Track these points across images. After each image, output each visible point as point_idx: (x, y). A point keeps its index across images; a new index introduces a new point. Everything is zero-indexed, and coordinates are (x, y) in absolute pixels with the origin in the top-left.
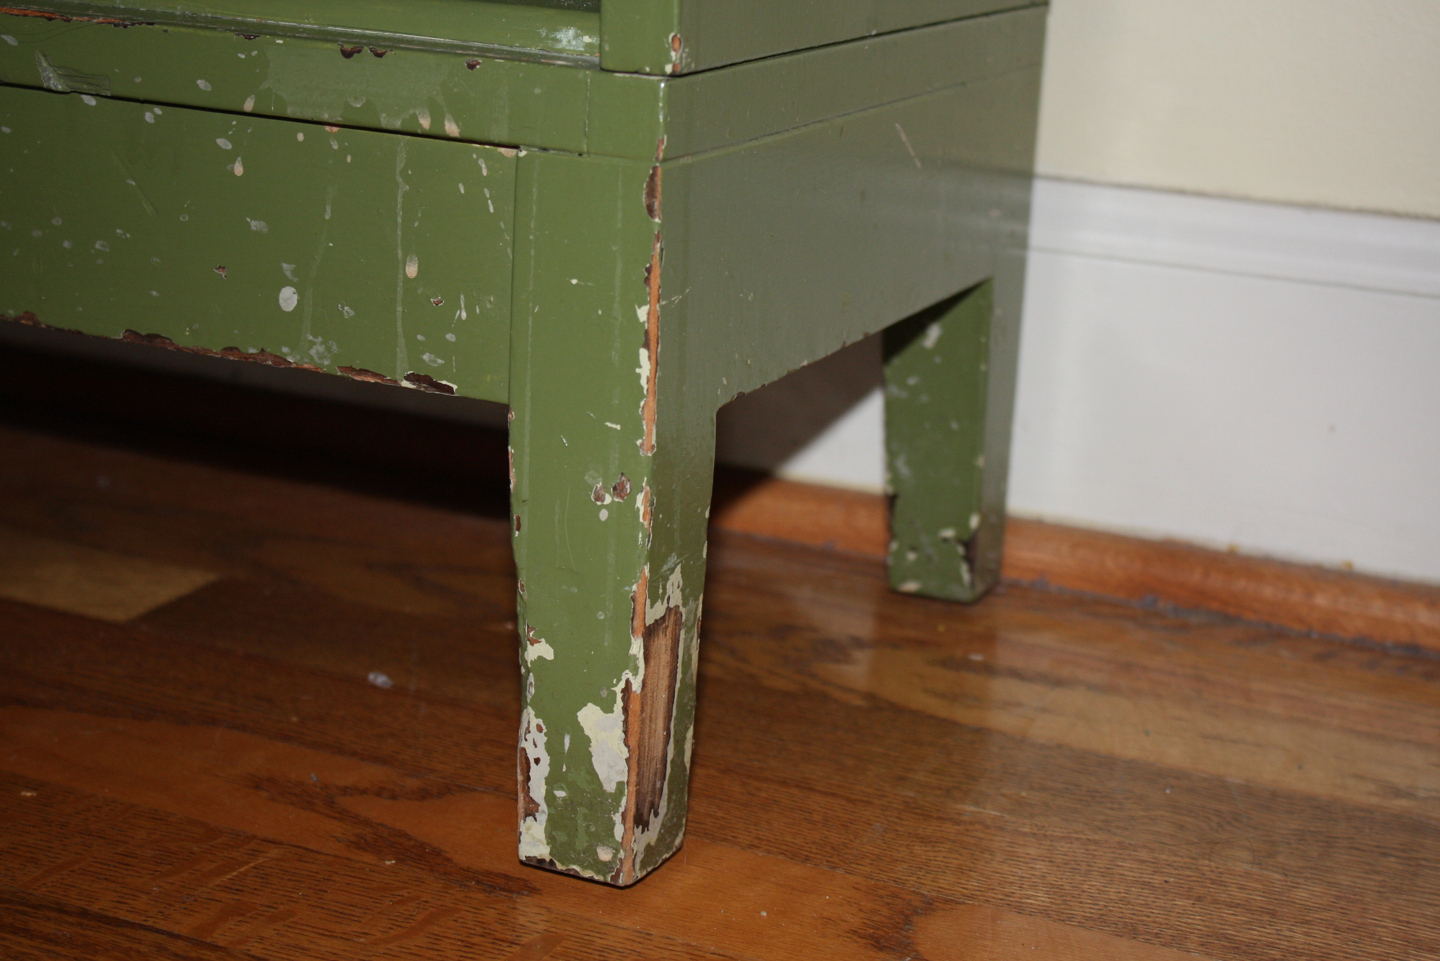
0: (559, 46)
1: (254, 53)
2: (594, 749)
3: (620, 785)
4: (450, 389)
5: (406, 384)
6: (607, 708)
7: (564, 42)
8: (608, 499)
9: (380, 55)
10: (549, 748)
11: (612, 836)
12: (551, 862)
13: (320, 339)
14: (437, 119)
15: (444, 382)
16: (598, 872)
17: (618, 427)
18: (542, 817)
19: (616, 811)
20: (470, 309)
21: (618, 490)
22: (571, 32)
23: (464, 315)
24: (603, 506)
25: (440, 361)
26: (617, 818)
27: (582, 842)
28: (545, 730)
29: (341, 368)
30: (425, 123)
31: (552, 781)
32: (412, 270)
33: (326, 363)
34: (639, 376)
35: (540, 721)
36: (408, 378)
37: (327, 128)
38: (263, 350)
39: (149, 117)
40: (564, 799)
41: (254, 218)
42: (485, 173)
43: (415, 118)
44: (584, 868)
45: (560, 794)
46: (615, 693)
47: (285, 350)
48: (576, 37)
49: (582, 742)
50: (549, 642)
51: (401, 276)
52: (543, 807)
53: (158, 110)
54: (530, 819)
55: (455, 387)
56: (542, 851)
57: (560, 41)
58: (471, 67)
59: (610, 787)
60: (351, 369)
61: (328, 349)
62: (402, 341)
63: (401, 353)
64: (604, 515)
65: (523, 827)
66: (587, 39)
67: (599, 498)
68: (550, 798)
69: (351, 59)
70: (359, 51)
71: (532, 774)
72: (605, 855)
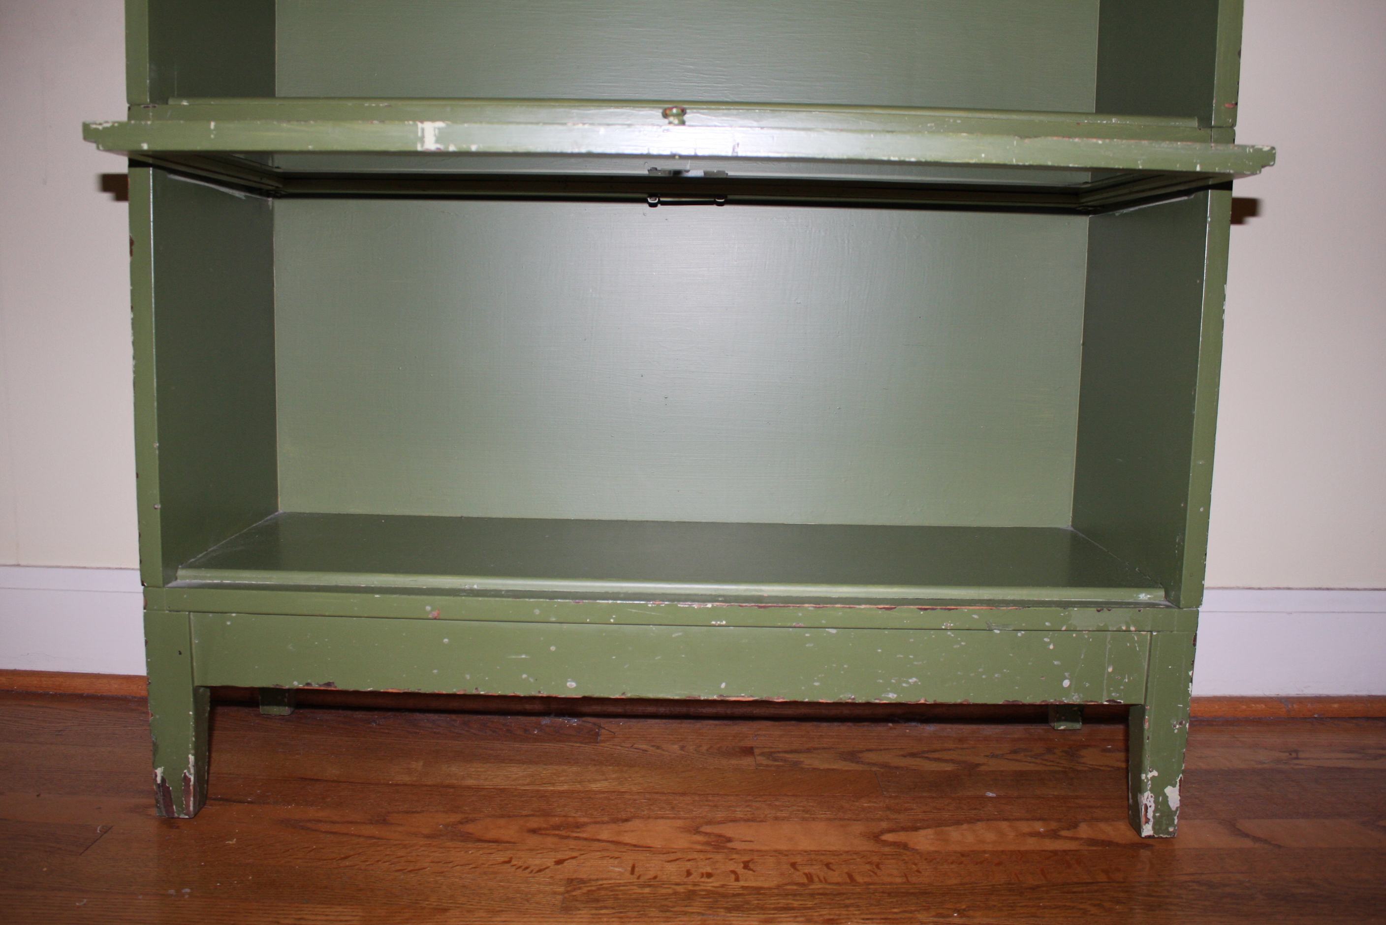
0: (1140, 599)
1: (1067, 613)
2: (1169, 799)
3: (1177, 808)
4: (1121, 702)
5: (1106, 703)
6: (1174, 786)
7: (1141, 597)
8: (1178, 726)
9: (1109, 610)
10: (1155, 802)
11: (1174, 823)
12: (1153, 836)
13: (1076, 694)
14: (1128, 626)
15: (1119, 701)
16: (1168, 835)
17: (1182, 706)
18: (1151, 823)
19: (1175, 816)
20: (1129, 679)
21: (1181, 723)
22: (1144, 595)
23: (1127, 680)
24: (1176, 729)
25: (1118, 695)
26: (1176, 818)
27: (1164, 827)
28: (1153, 797)
29: (1083, 701)
30: (1124, 628)
31: (1154, 812)
32: (1110, 670)
33: (1078, 700)
34: (1189, 691)
35: (1152, 795)
36: (1107, 701)
37: (1084, 632)
38: (1055, 700)
39: (1019, 634)
40: (1159, 816)
41: (1055, 661)
42: (1136, 639)
43: (1121, 627)
44: (1164, 835)
45: (1157, 814)
46: (1177, 782)
47: (1064, 699)
48: (1145, 596)
49: (1166, 797)
50: (1156, 771)
51: (1106, 671)
52: (1152, 820)
53: (1023, 632)
54: (1147, 825)
55: (1122, 702)
56: (1151, 833)
57: (1140, 597)
58: (1140, 611)
59: (1174, 809)
60: (1087, 701)
61: (1079, 697)
62: (1105, 691)
63: (1105, 693)
64: (1176, 731)
65: (1144, 827)
66: (1149, 596)
67: (1175, 726)
68: (1154, 817)
69: (1100, 612)
70: (1103, 610)
71: (1148, 811)
72: (1171, 829)
